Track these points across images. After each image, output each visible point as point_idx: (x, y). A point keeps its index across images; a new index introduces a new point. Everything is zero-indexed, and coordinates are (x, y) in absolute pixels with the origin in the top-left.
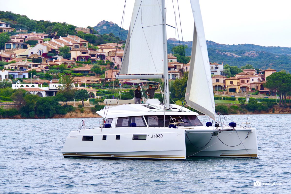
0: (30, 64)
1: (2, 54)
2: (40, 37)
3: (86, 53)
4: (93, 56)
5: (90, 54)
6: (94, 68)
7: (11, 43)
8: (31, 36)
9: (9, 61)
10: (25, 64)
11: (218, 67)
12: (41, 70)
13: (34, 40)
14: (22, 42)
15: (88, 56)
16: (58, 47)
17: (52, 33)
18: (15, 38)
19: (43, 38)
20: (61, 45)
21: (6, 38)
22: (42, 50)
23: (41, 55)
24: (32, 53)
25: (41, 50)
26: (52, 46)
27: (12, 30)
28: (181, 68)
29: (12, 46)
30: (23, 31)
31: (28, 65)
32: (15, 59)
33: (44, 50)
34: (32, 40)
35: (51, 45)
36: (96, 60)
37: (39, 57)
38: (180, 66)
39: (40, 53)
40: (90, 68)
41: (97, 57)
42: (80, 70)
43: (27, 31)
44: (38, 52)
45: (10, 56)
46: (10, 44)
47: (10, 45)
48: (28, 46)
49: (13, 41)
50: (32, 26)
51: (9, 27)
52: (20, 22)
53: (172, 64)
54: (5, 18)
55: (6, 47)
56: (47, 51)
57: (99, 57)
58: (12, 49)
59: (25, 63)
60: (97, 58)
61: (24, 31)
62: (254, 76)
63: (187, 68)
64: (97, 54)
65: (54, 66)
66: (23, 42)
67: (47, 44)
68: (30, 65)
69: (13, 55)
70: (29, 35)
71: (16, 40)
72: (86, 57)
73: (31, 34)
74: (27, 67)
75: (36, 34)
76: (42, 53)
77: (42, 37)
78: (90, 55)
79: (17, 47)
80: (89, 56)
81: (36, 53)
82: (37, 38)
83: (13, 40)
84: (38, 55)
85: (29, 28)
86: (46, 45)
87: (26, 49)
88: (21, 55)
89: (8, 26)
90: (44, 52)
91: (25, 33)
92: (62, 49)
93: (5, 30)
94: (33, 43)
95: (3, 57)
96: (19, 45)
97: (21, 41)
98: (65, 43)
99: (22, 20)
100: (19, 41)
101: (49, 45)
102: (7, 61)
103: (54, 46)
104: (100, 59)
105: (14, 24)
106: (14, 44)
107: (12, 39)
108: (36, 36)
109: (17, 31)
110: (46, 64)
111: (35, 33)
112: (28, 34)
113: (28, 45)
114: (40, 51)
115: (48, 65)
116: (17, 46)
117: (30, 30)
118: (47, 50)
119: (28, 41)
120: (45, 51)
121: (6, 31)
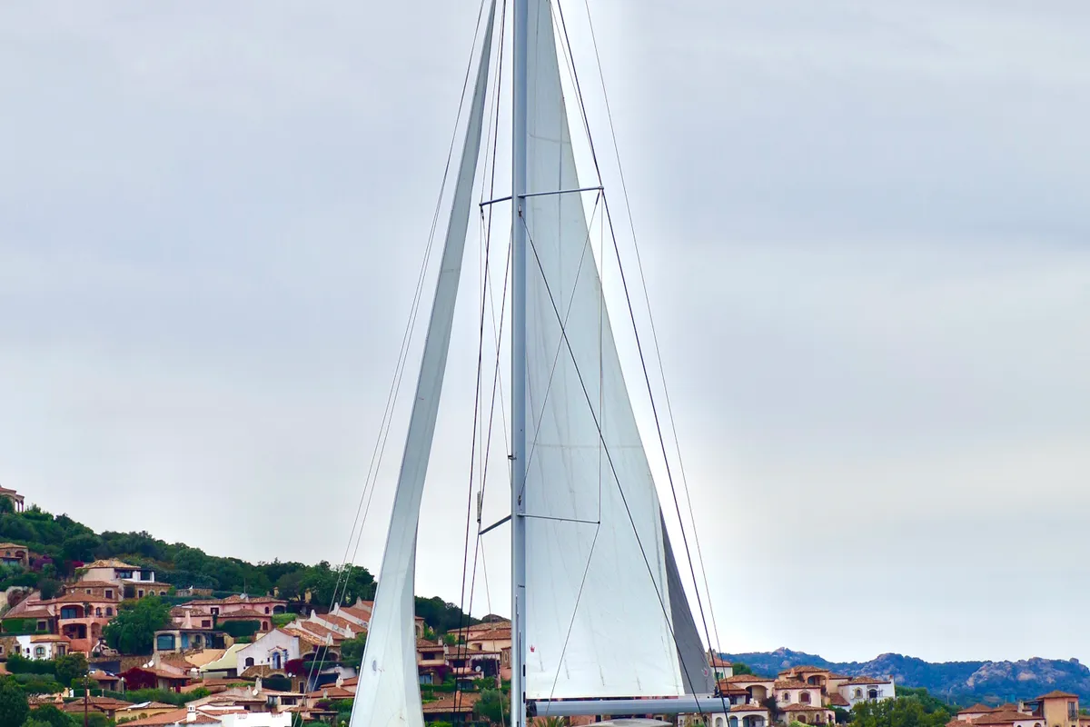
0: (273, 697)
1: (157, 667)
2: (261, 610)
3: (436, 656)
4: (461, 663)
5: (449, 657)
6: (484, 701)
7: (177, 632)
8: (231, 608)
9: (184, 690)
10: (256, 697)
11: (877, 690)
12: (311, 714)
13: (244, 619)
14: (209, 626)
15: (444, 666)
16: (335, 640)
17: (296, 596)
18: (188, 613)
19: (271, 613)
20: (341, 633)
21: (160, 617)
22: (285, 650)
23: (282, 667)
24: (250, 661)
25: (279, 650)
26: (314, 638)
27: (163, 590)
28: (769, 695)
29: (178, 643)
30: (200, 591)
31: (266, 699)
32: (201, 682)
33: (290, 652)
34: (237, 619)
35: (311, 633)
36: (472, 678)
37: (276, 673)
38: (764, 689)
39: (276, 662)
40: (472, 702)
41: (473, 669)
42: (440, 710)
43: (211, 591)
44: (271, 659)
45: (185, 673)
46: (173, 636)
47: (170, 638)
48: (228, 639)
49: (181, 624)
50: (227, 573)
51: (152, 581)
52: (184, 563)
53: (738, 685)
54: (129, 554)
55: (158, 644)
56: (300, 654)
57: (478, 669)
58: (177, 651)
59: (255, 693)
60: (473, 672)
61: (205, 592)
62: (1021, 715)
63: (786, 696)
64: (473, 657)
65: (344, 701)
66: (212, 627)
67: (296, 629)
68: (271, 699)
69: (194, 670)
70: (223, 605)
71: (189, 622)
72: (435, 668)
73: (228, 600)
74: (263, 707)
75: (247, 600)
76: (283, 660)
77: (267, 610)
78: (450, 661)
79: (193, 644)
80: (447, 664)
81: (265, 663)
82: (253, 614)
83: (178, 620)
84: (271, 667)
85: (217, 582)
86: (295, 634)
87: (222, 651)
88: (210, 671)
89: (149, 579)
90: (290, 658)
91: (208, 599)
92: (353, 644)
93: (141, 589)
94: (244, 630)
95: (163, 675)
96: (198, 638)
97: (205, 623)
98: (353, 626)
99: (193, 558)
100: (198, 623)
101: (304, 633)
102: (178, 690)
103: (320, 637)
104: (483, 673)
105: (166, 572)
106: (185, 634)
107: (178, 618)
108: (249, 607)
109: (182, 594)
110: (318, 693)
111: (243, 596)
112: (220, 601)
113: (225, 637)
114: (276, 653)
115: (325, 697)
116: (193, 640)
117: (222, 588)
118: (300, 650)
119: (226, 623)
120: (294, 654)
121: (144, 595)
